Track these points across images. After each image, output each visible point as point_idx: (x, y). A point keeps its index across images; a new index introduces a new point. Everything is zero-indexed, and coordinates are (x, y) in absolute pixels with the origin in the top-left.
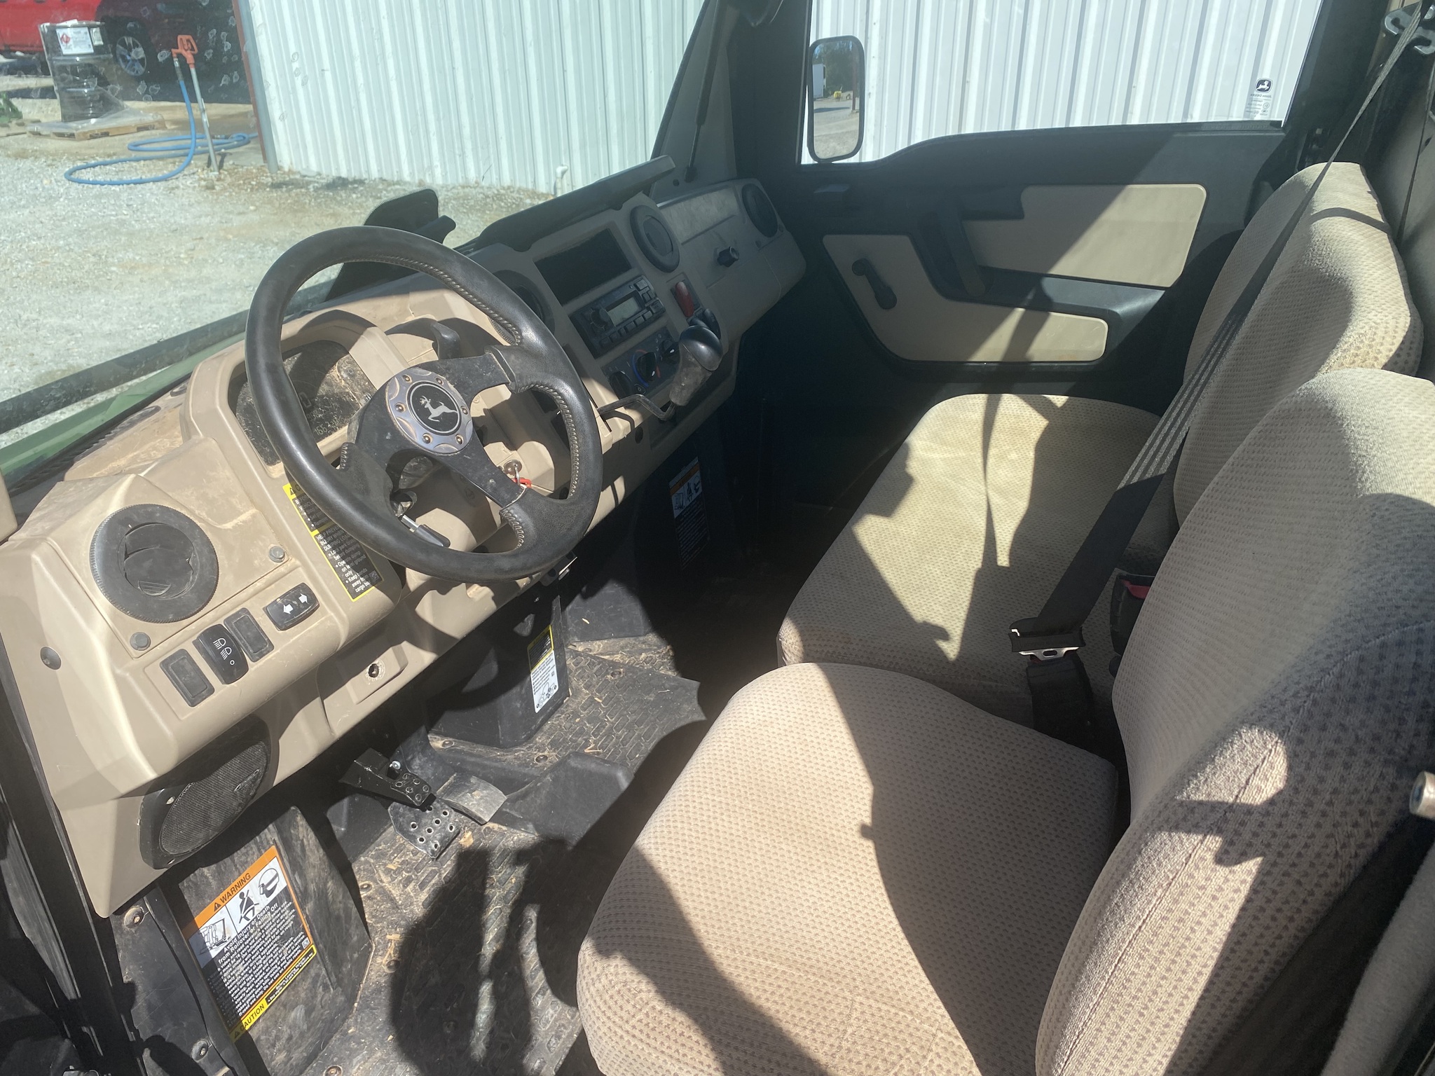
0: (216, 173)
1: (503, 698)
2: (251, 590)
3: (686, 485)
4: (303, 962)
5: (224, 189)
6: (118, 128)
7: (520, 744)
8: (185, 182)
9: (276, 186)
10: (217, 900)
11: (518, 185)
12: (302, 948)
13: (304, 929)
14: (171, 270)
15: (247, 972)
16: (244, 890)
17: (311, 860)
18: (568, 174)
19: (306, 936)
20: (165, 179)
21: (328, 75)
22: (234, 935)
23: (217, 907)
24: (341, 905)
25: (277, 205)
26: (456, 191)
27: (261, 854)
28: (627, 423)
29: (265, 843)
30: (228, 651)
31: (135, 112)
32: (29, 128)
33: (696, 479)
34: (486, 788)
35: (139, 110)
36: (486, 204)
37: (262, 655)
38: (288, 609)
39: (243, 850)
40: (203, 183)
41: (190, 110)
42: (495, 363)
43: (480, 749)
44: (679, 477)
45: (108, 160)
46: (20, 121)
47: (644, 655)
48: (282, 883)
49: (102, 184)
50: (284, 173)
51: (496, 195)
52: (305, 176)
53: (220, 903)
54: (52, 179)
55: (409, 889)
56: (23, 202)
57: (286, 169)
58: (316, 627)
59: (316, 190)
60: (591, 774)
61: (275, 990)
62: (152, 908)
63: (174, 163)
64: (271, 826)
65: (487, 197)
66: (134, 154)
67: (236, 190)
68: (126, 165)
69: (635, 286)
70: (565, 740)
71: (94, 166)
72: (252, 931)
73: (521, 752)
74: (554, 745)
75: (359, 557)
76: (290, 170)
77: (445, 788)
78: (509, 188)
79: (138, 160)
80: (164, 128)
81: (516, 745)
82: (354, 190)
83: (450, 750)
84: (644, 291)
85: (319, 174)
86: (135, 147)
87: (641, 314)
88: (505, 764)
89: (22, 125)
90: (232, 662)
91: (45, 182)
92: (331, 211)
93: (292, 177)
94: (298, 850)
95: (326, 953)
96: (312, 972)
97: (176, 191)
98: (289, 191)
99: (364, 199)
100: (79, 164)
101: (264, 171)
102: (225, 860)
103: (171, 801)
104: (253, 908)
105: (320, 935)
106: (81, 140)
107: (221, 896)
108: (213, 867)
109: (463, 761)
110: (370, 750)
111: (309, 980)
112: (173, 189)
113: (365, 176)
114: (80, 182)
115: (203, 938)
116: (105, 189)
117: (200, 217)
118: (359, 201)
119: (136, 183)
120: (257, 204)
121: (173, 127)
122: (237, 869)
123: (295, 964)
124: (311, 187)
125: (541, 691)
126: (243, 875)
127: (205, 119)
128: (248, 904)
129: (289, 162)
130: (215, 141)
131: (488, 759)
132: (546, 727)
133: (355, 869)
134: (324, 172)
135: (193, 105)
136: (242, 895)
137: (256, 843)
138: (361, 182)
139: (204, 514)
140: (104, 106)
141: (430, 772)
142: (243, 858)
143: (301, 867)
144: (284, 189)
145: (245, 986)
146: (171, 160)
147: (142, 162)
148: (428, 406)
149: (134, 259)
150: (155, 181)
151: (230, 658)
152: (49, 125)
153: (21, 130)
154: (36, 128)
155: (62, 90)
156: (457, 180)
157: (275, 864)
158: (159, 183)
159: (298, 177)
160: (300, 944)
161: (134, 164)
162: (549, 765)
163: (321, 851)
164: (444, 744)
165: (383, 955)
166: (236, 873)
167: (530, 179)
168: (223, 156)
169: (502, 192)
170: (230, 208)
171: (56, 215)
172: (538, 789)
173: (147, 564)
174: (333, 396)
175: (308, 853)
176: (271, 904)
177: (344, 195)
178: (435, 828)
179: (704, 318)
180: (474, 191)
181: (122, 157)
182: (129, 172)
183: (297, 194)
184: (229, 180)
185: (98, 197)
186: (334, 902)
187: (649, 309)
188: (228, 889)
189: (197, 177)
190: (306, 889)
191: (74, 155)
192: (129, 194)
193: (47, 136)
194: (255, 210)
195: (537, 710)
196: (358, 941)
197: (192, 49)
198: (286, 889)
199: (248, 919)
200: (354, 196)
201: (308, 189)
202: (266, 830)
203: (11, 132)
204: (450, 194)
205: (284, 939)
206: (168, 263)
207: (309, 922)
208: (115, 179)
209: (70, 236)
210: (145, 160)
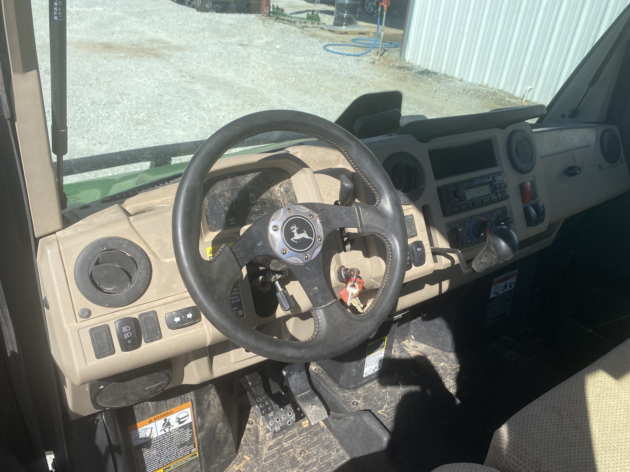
0: (379, 57)
1: (347, 364)
2: (163, 301)
3: (504, 283)
4: (189, 458)
5: (378, 65)
6: (351, 32)
7: (349, 389)
8: (366, 59)
9: (400, 68)
10: (152, 418)
11: (506, 90)
12: (190, 452)
13: (194, 444)
14: (342, 94)
15: (157, 455)
16: (168, 418)
17: (212, 412)
18: (533, 90)
19: (195, 447)
20: (358, 56)
21: (439, 23)
22: (155, 436)
23: (151, 422)
24: (223, 435)
25: (396, 76)
26: (475, 87)
27: (182, 404)
28: (449, 261)
29: (186, 399)
30: (129, 334)
31: (360, 26)
32: (320, 26)
33: (513, 280)
34: (320, 406)
35: (362, 25)
36: (486, 96)
37: (152, 341)
38: (177, 319)
39: (173, 399)
40: (372, 60)
41: (378, 28)
42: (355, 214)
43: (329, 381)
44: (501, 277)
45: (342, 43)
46: (319, 22)
47: (442, 364)
48: (189, 420)
49: (334, 53)
50: (406, 63)
51: (493, 93)
52: (413, 66)
53: (153, 420)
54: (317, 47)
55: (268, 435)
56: (304, 54)
57: (407, 61)
58: (192, 333)
59: (415, 73)
60: (371, 430)
61: (170, 467)
62: (105, 419)
63: (365, 50)
64: (192, 392)
65: (488, 92)
66: (352, 43)
67: (383, 66)
68: (347, 47)
69: (493, 178)
70: (372, 399)
71: (335, 45)
72: (166, 437)
73: (347, 394)
74: (365, 399)
75: (236, 299)
76: (408, 62)
77: (302, 396)
78: (501, 90)
79: (352, 46)
80: (369, 35)
81: (347, 389)
82: (431, 76)
83: (316, 374)
84: (499, 182)
85: (419, 66)
86: (354, 40)
87: (489, 196)
88: (336, 396)
89: (318, 24)
90: (129, 341)
91: (316, 48)
92: (417, 84)
93: (408, 65)
94: (205, 406)
95: (203, 458)
96: (193, 464)
97: (360, 62)
98: (404, 71)
99: (433, 81)
100: (331, 43)
101: (398, 60)
102: (162, 401)
103: (102, 387)
104: (170, 427)
105: (203, 448)
106: (336, 34)
107: (154, 417)
108: (154, 403)
109: (319, 383)
110: (257, 373)
111: (190, 468)
112: (359, 60)
113: (438, 71)
114: (327, 50)
115: (139, 434)
116: (334, 55)
117: (364, 74)
118: (431, 82)
119: (347, 55)
120: (388, 73)
121: (372, 35)
122: (167, 407)
123: (184, 458)
124: (413, 71)
125: (370, 367)
126: (170, 411)
127: (382, 34)
128: (167, 424)
129: (409, 58)
130: (383, 43)
131: (331, 389)
132: (367, 386)
133: (252, 410)
134: (422, 66)
135: (380, 26)
136: (165, 420)
137: (181, 398)
138: (435, 73)
139: (156, 251)
140: (350, 22)
141: (298, 384)
142: (172, 403)
143: (204, 414)
144: (402, 70)
145: (154, 461)
146: (364, 48)
147: (353, 47)
148: (295, 231)
149: (331, 86)
150: (354, 56)
151: (129, 339)
152: (328, 26)
153: (318, 26)
154: (323, 26)
155: (337, 13)
156: (478, 82)
157: (189, 410)
158: (355, 57)
159: (410, 65)
160: (190, 450)
161: (350, 47)
162: (357, 409)
163: (221, 408)
164: (315, 370)
165: (237, 465)
166: (166, 409)
167: (513, 89)
168: (385, 51)
169: (497, 92)
170: (377, 73)
171: (312, 62)
172: (345, 420)
173: (105, 272)
174: (269, 201)
175: (211, 408)
176: (180, 428)
177: (425, 78)
178: (281, 419)
179: (536, 207)
180: (483, 88)
181: (348, 44)
182: (347, 50)
183: (406, 73)
184: (382, 61)
185: (331, 58)
186: (219, 433)
187: (496, 194)
188: (159, 415)
189: (370, 57)
190: (203, 425)
191: (331, 39)
192: (342, 59)
193: (326, 30)
194: (386, 76)
195: (364, 376)
196: (228, 454)
197: (388, 4)
198: (191, 423)
199: (165, 431)
200: (430, 79)
201: (412, 72)
202: (189, 394)
203: (314, 26)
204: (472, 88)
205: (182, 445)
206: (342, 90)
207: (198, 441)
208: (340, 52)
209: (313, 71)
210: (355, 46)
